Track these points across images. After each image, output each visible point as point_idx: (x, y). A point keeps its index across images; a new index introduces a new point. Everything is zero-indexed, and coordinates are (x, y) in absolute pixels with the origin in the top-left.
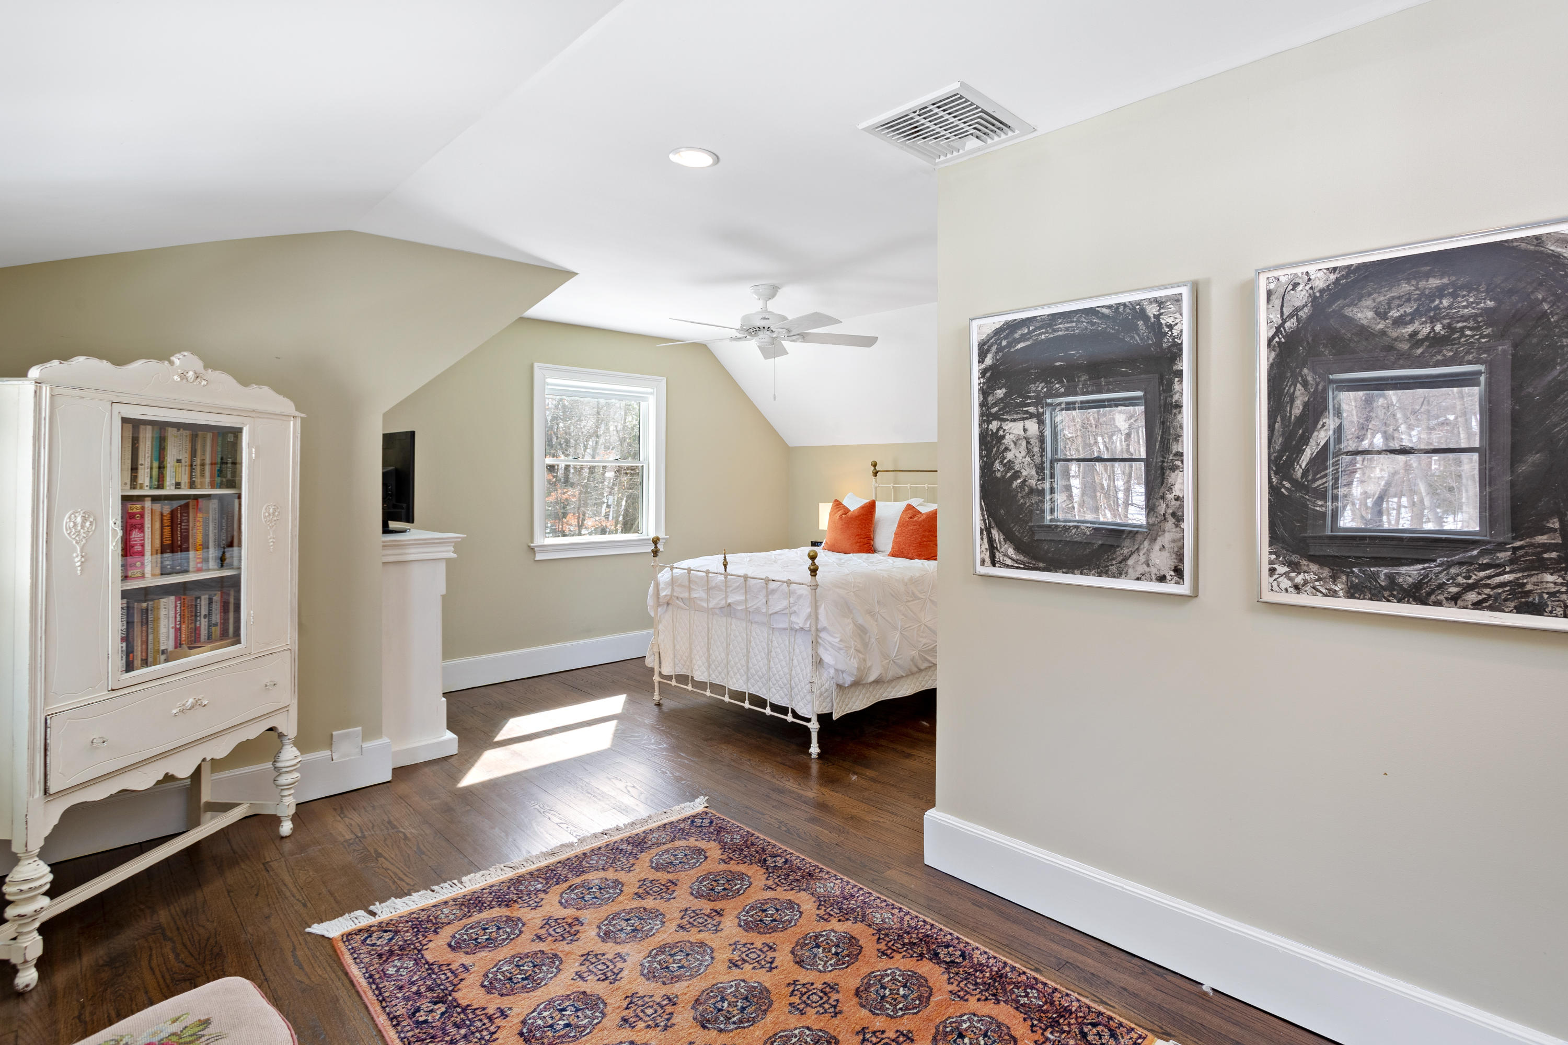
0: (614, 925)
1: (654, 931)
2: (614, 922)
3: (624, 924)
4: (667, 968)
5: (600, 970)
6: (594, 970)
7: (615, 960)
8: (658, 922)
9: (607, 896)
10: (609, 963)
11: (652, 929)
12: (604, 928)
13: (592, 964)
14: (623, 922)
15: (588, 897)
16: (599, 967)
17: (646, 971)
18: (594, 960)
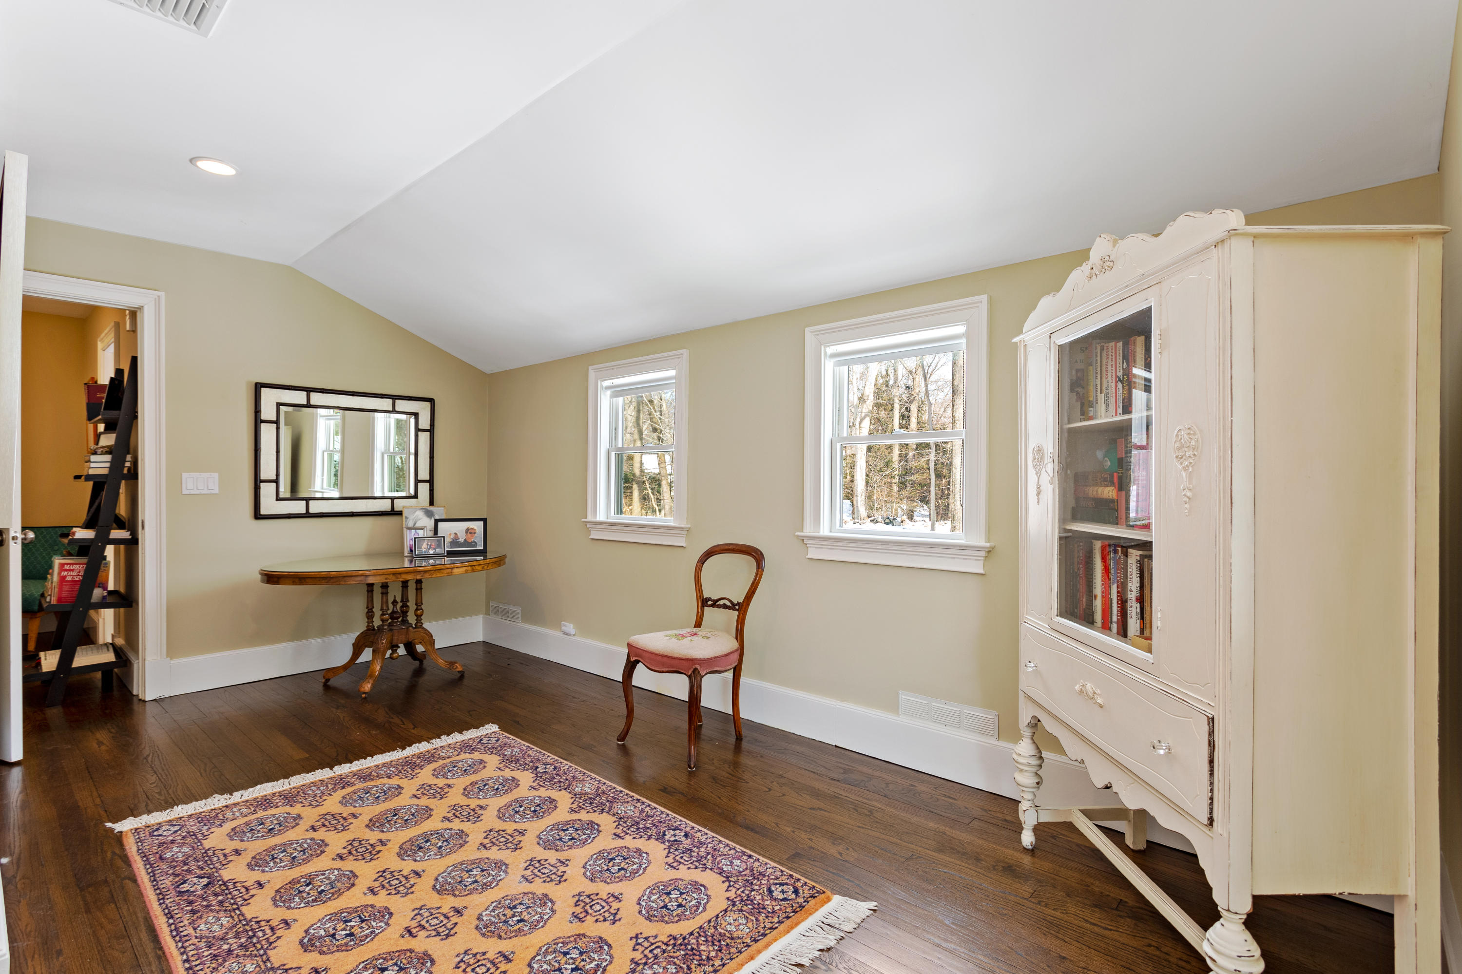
0: (537, 913)
1: (491, 908)
2: (536, 917)
3: (525, 916)
4: (483, 871)
5: (546, 868)
6: (552, 868)
7: (533, 876)
8: (485, 918)
9: (549, 957)
10: (539, 874)
11: (493, 911)
12: (548, 911)
13: (554, 873)
14: (526, 918)
15: (575, 954)
16: (547, 871)
17: (503, 868)
18: (553, 877)
